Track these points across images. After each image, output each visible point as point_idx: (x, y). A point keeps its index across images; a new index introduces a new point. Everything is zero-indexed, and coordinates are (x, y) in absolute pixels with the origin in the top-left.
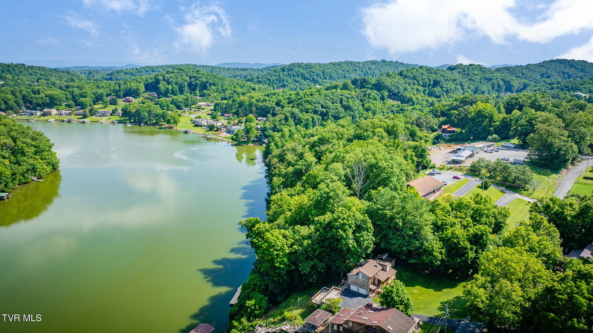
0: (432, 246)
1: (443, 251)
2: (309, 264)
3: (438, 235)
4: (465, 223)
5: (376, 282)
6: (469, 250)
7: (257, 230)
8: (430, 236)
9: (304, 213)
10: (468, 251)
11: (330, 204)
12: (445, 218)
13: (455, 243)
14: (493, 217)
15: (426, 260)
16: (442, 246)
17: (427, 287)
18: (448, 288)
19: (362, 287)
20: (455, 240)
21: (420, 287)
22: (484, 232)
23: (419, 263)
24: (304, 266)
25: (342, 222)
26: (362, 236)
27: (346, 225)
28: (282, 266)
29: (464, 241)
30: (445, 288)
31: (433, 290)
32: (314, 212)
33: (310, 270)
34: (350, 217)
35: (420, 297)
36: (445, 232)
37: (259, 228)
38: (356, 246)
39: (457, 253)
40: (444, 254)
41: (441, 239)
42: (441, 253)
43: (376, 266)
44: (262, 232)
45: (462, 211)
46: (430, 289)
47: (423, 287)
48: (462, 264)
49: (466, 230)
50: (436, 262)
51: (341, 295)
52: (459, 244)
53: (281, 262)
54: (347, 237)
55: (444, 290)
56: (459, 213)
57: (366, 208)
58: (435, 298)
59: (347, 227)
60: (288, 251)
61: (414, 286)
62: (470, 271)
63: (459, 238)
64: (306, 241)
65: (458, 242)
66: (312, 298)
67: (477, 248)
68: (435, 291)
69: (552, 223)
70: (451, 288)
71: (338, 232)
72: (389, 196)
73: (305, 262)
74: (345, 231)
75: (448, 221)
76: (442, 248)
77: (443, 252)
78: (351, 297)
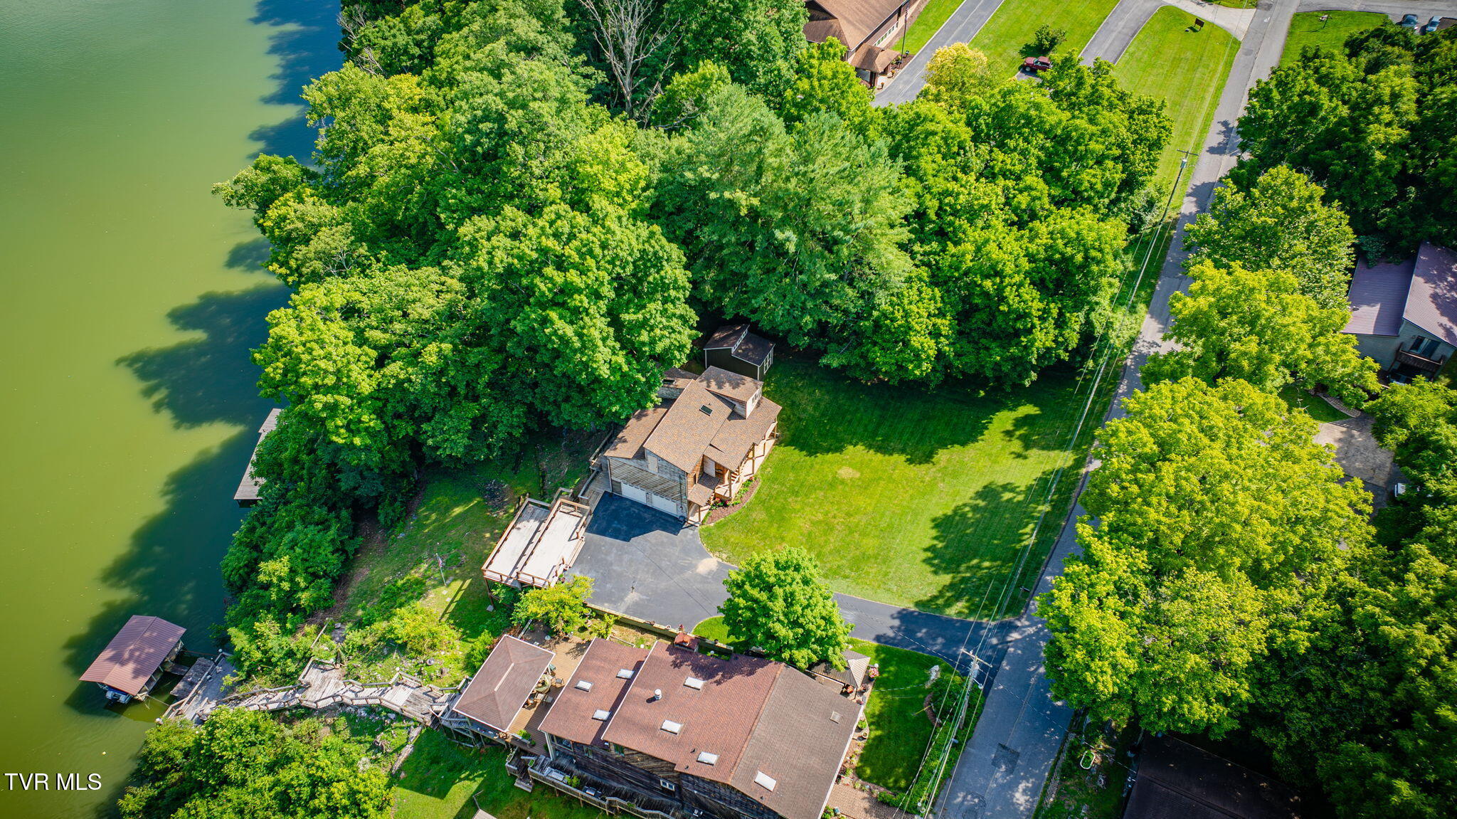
0: (907, 315)
1: (945, 324)
2: (460, 418)
3: (924, 254)
4: (1023, 200)
5: (711, 471)
6: (1036, 321)
7: (278, 225)
8: (897, 265)
9: (421, 195)
10: (1033, 326)
11: (512, 163)
12: (952, 186)
13: (986, 294)
14: (1115, 159)
15: (885, 363)
16: (939, 305)
17: (883, 449)
18: (953, 443)
19: (663, 493)
20: (988, 284)
21: (860, 447)
22: (1093, 253)
23: (857, 365)
24: (444, 432)
25: (559, 278)
26: (644, 324)
27: (579, 291)
28: (357, 441)
29: (1020, 285)
30: (943, 444)
31: (903, 458)
32: (454, 197)
33: (466, 441)
34: (591, 252)
35: (862, 502)
36: (951, 248)
37: (284, 218)
38: (625, 368)
39: (989, 324)
40: (946, 337)
41: (937, 279)
42: (935, 334)
43: (706, 410)
44: (294, 235)
45: (1012, 143)
46: (896, 456)
47: (870, 447)
48: (1006, 368)
49: (1026, 233)
50: (919, 366)
51: (589, 529)
52: (1002, 299)
53: (352, 427)
54: (587, 344)
55: (942, 456)
56: (1001, 157)
57: (655, 177)
58: (912, 498)
59: (580, 300)
60: (366, 387)
61: (839, 449)
62: (1028, 376)
63: (998, 274)
64: (433, 347)
65: (1000, 290)
66: (484, 567)
67: (1064, 307)
68: (910, 461)
69: (1336, 203)
70: (963, 444)
71: (545, 321)
72: (745, 126)
73: (445, 412)
74: (575, 315)
75: (962, 199)
76: (941, 314)
77: (945, 330)
78: (627, 538)
